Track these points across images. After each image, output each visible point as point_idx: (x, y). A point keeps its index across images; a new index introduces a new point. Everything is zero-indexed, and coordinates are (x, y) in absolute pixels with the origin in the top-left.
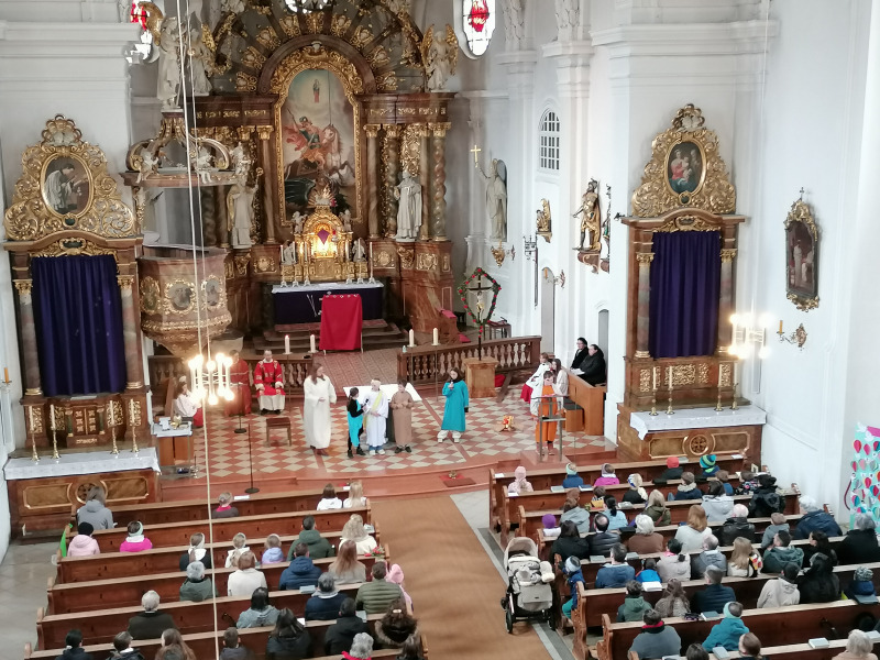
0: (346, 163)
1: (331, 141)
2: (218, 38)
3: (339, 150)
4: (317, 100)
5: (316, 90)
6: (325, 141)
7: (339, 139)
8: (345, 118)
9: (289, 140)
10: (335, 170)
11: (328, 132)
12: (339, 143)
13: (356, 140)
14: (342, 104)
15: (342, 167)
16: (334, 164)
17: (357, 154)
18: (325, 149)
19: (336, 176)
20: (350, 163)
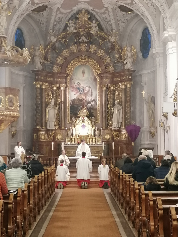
0: (94, 100)
1: (88, 92)
2: (46, 51)
3: (91, 95)
4: (83, 76)
5: (83, 73)
6: (86, 91)
7: (91, 91)
8: (94, 83)
9: (72, 91)
10: (89, 102)
11: (87, 88)
12: (91, 92)
13: (98, 91)
14: (93, 78)
15: (92, 101)
16: (89, 100)
17: (98, 96)
18: (86, 94)
19: (90, 105)
20: (96, 100)
